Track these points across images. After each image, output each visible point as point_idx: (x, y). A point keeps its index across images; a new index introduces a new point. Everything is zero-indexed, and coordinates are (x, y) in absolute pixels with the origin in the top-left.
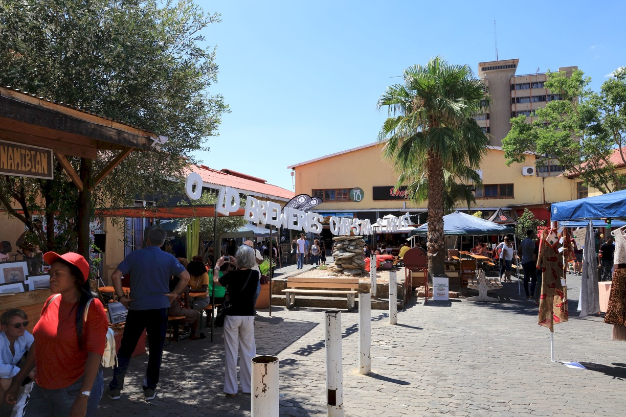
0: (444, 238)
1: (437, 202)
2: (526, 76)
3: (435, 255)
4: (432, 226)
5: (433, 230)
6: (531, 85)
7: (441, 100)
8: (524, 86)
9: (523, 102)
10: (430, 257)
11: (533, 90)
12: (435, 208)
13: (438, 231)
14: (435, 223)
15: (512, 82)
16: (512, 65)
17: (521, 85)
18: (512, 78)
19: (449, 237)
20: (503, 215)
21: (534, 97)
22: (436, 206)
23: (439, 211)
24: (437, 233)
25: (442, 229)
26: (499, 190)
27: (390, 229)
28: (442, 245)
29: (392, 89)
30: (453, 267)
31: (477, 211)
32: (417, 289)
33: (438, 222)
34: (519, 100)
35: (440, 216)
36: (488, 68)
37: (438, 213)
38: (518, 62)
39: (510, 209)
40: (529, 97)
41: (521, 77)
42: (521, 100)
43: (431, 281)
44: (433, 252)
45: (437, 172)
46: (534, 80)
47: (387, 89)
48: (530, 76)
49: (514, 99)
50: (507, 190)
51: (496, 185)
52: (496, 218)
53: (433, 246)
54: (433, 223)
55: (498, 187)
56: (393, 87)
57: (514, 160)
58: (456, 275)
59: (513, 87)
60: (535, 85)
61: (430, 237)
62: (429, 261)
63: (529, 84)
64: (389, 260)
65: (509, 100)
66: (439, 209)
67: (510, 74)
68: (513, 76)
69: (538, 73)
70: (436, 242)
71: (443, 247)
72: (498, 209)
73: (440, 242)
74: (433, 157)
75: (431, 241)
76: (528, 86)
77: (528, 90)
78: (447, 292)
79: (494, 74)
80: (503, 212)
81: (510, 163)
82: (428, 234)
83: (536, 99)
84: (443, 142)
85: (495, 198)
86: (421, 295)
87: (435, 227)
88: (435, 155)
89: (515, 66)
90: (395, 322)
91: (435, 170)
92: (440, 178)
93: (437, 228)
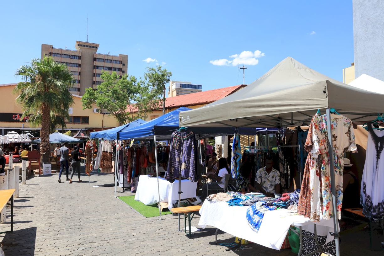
0: (49, 145)
1: (46, 128)
2: (102, 54)
3: (44, 153)
4: (43, 139)
5: (44, 141)
6: (105, 60)
7: (51, 79)
8: (101, 60)
9: (100, 69)
10: (42, 155)
11: (105, 63)
12: (45, 130)
13: (46, 141)
14: (45, 138)
15: (95, 57)
16: (95, 47)
17: (99, 59)
18: (95, 54)
19: (52, 145)
20: (83, 133)
21: (106, 67)
22: (46, 129)
23: (47, 132)
24: (46, 143)
25: (49, 140)
26: (81, 119)
27: (20, 140)
28: (48, 148)
29: (24, 67)
30: (54, 159)
31: (69, 130)
32: (34, 171)
33: (47, 137)
34: (97, 67)
35: (47, 134)
36: (82, 45)
37: (47, 133)
38: (98, 46)
39: (86, 130)
40: (103, 67)
41: (100, 55)
42: (99, 67)
43: (42, 166)
44: (44, 152)
45: (47, 113)
46: (106, 58)
47: (21, 67)
48: (105, 55)
49: (95, 66)
50: (85, 120)
51: (80, 117)
52: (78, 135)
53: (43, 149)
54: (44, 138)
55: (81, 118)
56: (25, 66)
57: (86, 108)
58: (55, 163)
59: (95, 59)
60: (107, 61)
61: (42, 144)
62: (41, 156)
63: (103, 59)
64: (17, 157)
65: (92, 66)
66: (47, 131)
67: (94, 52)
68: (95, 53)
69: (109, 54)
70: (45, 147)
71: (49, 149)
72: (80, 130)
73: (47, 147)
74: (45, 105)
75: (42, 146)
76: (103, 60)
77: (103, 63)
78: (50, 170)
79: (85, 50)
80: (83, 132)
81: (85, 109)
82: (41, 143)
83: (107, 68)
84: (51, 100)
85: (79, 123)
86: (37, 173)
87: (45, 140)
88: (46, 105)
89: (97, 48)
90: (25, 183)
91: (46, 112)
92: (48, 116)
93: (46, 140)
